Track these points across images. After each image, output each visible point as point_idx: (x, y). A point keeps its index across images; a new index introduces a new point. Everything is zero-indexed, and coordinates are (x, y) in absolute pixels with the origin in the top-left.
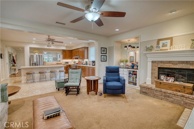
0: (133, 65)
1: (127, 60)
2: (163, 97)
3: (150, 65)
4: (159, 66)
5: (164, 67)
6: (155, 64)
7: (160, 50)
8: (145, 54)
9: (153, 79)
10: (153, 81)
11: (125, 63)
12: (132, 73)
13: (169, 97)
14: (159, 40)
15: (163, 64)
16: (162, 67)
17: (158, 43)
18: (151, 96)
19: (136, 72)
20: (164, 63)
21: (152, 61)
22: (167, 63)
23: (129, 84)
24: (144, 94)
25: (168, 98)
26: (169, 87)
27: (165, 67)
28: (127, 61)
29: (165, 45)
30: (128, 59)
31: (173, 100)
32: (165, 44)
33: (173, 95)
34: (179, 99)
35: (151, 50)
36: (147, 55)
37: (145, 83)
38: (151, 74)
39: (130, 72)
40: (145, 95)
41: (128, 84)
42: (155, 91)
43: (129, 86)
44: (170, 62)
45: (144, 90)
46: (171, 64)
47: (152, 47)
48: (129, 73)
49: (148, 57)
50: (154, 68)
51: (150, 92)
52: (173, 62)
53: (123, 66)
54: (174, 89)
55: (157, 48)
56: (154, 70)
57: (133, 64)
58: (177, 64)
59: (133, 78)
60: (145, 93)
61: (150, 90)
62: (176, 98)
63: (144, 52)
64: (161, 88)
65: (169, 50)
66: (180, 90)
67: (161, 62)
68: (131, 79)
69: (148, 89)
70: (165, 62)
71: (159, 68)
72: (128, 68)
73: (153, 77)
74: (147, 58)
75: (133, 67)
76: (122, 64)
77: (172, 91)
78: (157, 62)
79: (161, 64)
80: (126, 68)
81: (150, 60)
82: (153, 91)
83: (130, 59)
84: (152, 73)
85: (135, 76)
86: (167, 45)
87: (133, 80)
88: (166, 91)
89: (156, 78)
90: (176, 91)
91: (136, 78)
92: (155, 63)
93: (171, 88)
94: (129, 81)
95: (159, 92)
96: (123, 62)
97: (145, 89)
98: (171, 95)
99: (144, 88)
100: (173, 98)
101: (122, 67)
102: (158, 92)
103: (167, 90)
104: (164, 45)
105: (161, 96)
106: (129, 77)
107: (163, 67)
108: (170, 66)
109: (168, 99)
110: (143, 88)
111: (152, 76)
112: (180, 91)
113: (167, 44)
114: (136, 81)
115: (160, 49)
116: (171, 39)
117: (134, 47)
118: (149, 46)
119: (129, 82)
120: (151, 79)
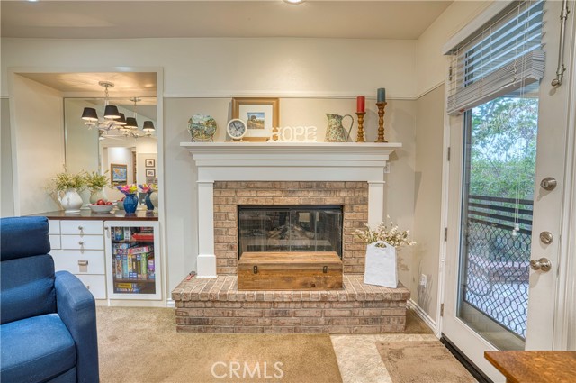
0: (130, 201)
1: (102, 178)
2: (268, 321)
3: (206, 196)
4: (241, 202)
5: (259, 203)
6: (225, 194)
7: (244, 139)
8: (188, 154)
9: (222, 255)
10: (224, 262)
11: (88, 191)
12: (128, 235)
13: (285, 314)
14: (238, 101)
15: (253, 194)
16: (250, 203)
17: (234, 113)
18: (226, 330)
19: (151, 230)
20: (257, 189)
21: (215, 183)
22: (268, 189)
23: (115, 291)
24: (194, 331)
25: (282, 320)
26: (283, 278)
27: (262, 202)
28: (97, 184)
29: (257, 122)
30: (102, 174)
31: (298, 320)
32: (258, 119)
33: (299, 305)
34: (313, 312)
35: (210, 136)
36: (195, 157)
37: (193, 274)
38: (215, 234)
39: (119, 233)
40: (200, 330)
41: (112, 295)
42: (239, 305)
43: (115, 304)
44: (273, 185)
45: (194, 314)
46: (278, 193)
47: (214, 125)
48: (113, 242)
49: (198, 163)
50: (224, 209)
51: (220, 312)
52: (284, 186)
53: (79, 207)
54: (300, 280)
55: (233, 130)
56: (223, 217)
57: (130, 195)
58: (294, 192)
59: (134, 260)
60: (201, 324)
61: (218, 305)
62: (306, 313)
63: (183, 144)
64: (258, 289)
65: (271, 142)
66: (314, 281)
67: (249, 185)
68: (128, 268)
69: (209, 304)
70: (259, 185)
71: (240, 208)
72: (105, 219)
73: (220, 247)
74: (195, 169)
75: (130, 211)
76: (71, 198)
77: (295, 288)
78: (234, 186)
79: (246, 193)
80: (95, 217)
81: (206, 177)
82: (230, 305)
83: (112, 172)
84: (217, 232)
85: (145, 250)
86: (262, 122)
87: (135, 271)
88: (277, 296)
89: (232, 247)
90: (305, 285)
91: (151, 256)
92: (226, 188)
93: (289, 280)
94: (115, 278)
95: (253, 305)
96: (76, 185)
97: (199, 304)
98: (292, 305)
99: (193, 304)
100: (299, 313)
101: (70, 212)
102: (249, 305)
103: (277, 289)
104: (254, 122)
105: (260, 320)
106: (114, 256)
107: (255, 203)
108: (277, 200)
109: (283, 324)
110: (187, 304)
111: (217, 242)
112: (314, 286)
113: (261, 119)
114: (150, 269)
115: (242, 137)
116: (274, 101)
117: (132, 122)
118: (200, 119)
119: (116, 281)
120: (214, 256)
